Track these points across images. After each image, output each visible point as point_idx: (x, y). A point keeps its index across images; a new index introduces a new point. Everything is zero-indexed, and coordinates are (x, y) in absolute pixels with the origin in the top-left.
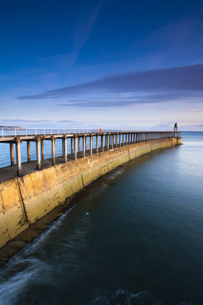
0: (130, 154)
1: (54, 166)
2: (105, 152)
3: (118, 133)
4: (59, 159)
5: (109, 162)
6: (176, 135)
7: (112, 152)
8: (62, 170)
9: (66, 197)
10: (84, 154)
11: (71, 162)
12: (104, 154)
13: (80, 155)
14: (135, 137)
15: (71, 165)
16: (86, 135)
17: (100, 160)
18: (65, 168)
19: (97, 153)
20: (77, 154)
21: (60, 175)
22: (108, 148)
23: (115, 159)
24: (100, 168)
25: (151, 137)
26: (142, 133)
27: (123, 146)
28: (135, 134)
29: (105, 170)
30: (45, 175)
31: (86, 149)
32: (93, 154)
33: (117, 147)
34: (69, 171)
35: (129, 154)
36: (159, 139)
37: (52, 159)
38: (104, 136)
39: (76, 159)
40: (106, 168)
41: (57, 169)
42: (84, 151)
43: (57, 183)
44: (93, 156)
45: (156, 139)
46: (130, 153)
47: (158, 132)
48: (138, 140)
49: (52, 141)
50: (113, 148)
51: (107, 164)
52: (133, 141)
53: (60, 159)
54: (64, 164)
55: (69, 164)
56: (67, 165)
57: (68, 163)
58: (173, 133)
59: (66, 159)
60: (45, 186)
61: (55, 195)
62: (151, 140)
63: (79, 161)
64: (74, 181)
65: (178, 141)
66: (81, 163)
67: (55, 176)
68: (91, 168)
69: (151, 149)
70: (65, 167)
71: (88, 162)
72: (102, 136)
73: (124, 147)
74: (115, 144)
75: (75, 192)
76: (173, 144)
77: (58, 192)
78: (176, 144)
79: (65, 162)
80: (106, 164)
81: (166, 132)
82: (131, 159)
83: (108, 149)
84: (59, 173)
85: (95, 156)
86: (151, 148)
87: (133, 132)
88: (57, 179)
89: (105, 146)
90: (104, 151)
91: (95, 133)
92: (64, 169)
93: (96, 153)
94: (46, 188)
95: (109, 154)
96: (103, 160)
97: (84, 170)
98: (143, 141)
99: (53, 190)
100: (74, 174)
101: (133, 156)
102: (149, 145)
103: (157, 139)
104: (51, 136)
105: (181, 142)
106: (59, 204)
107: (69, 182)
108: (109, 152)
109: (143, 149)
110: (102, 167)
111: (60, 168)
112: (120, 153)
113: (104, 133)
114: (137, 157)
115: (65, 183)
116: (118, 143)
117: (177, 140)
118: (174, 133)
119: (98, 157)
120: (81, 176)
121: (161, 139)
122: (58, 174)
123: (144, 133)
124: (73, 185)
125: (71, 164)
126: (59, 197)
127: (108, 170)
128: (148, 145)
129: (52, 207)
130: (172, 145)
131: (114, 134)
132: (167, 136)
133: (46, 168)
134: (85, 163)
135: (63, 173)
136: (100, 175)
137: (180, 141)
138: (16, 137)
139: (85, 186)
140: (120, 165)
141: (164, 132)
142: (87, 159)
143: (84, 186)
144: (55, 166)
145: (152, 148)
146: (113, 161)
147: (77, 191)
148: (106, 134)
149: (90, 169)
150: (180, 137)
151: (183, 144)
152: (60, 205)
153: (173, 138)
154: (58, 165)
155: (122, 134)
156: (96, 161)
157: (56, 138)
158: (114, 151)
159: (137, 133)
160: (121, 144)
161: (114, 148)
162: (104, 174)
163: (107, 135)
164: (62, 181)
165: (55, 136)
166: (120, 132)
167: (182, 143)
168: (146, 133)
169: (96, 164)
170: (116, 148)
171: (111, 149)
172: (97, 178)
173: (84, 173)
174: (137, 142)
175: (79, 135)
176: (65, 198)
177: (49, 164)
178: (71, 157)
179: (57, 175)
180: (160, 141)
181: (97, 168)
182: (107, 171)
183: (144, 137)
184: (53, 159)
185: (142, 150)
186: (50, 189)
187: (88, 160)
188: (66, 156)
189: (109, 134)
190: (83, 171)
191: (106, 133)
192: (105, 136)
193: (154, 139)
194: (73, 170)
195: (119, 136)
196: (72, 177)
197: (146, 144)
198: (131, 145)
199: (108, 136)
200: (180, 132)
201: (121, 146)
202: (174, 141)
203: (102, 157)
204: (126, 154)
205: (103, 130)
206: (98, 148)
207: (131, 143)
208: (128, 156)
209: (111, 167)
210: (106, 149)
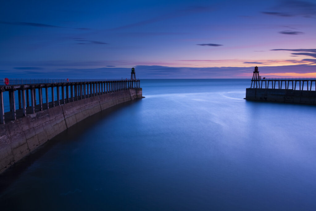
0: (66, 120)
2: (20, 121)
3: (42, 85)
5: (28, 137)
6: (134, 85)
7: (34, 118)
12: (17, 124)
14: (74, 91)
17: (9, 136)
19: (3, 123)
22: (25, 112)
23: (41, 130)
24: (10, 150)
26: (84, 83)
27: (53, 106)
28: (73, 86)
29: (21, 153)
33: (43, 110)
35: (65, 120)
36: (111, 92)
38: (14, 92)
40: (24, 148)
45: (106, 93)
46: (66, 117)
47: (109, 82)
48: (78, 95)
50: (36, 112)
52: (69, 97)
58: (131, 81)
62: (99, 94)
65: (138, 94)
69: (100, 108)
72: (11, 91)
73: (55, 108)
74: (38, 103)
76: (131, 98)
78: (136, 97)
80: (22, 141)
81: (120, 81)
82: (68, 127)
83: (26, 115)
86: (99, 106)
87: (68, 83)
89: (18, 109)
90: (17, 118)
95: (28, 123)
96: (15, 135)
98: (87, 97)
101: (71, 121)
102: (97, 102)
103: (109, 92)
105: (141, 95)
108: (28, 119)
109: (88, 109)
110: (14, 149)
112: (48, 119)
113: (15, 85)
114: (78, 121)
116: (44, 102)
117: (137, 93)
118: (132, 81)
119: (4, 130)
123: (87, 83)
127: (28, 151)
128: (95, 102)
130: (130, 100)
131: (36, 88)
132: (122, 87)
136: (13, 163)
137: (140, 94)
140: (50, 139)
141: (118, 81)
145: (102, 106)
146: (37, 133)
148: (19, 87)
150: (140, 87)
151: (144, 97)
153: (130, 90)
155: (50, 86)
158: (38, 116)
159: (76, 84)
160: (49, 103)
161: (38, 111)
162: (21, 160)
163: (21, 89)
166: (47, 82)
167: (143, 96)
168: (90, 83)
170: (41, 110)
171: (32, 113)
174: (78, 98)
180: (113, 94)
181: (5, 152)
183: (87, 91)
185: (86, 110)
189: (26, 86)
191: (18, 85)
192: (17, 91)
195: (44, 89)
197: (92, 100)
198: (68, 104)
199: (23, 91)
200: (139, 81)
201: (50, 108)
202: (132, 94)
203: (14, 130)
204: (61, 120)
205: (11, 80)
206: (5, 113)
207: (67, 101)
208: (64, 122)
209: (34, 145)
210: (21, 115)
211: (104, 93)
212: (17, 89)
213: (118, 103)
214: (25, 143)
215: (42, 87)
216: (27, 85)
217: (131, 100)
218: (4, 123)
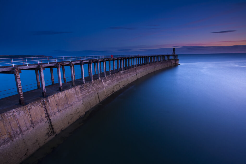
0: (137, 75)
1: (74, 87)
3: (126, 58)
4: (79, 81)
5: (120, 81)
6: (174, 58)
7: (123, 73)
8: (81, 90)
10: (99, 76)
11: (88, 83)
12: (115, 75)
13: (96, 77)
14: (141, 60)
15: (89, 85)
16: (99, 60)
17: (112, 80)
20: (93, 77)
21: (79, 94)
23: (126, 79)
24: (112, 87)
26: (146, 57)
28: (141, 58)
29: (117, 88)
30: (66, 95)
31: (100, 72)
32: (106, 76)
33: (127, 69)
34: (87, 90)
37: (72, 82)
38: (115, 61)
39: (92, 80)
40: (118, 86)
41: (77, 89)
42: (99, 74)
43: (77, 100)
44: (106, 78)
45: (158, 62)
46: (137, 73)
47: (160, 56)
49: (71, 67)
50: (123, 70)
51: (118, 83)
52: (139, 63)
54: (82, 85)
55: (87, 85)
56: (85, 85)
57: (86, 84)
58: (172, 55)
59: (84, 81)
60: (67, 103)
61: (76, 110)
62: (154, 62)
63: (95, 82)
64: (92, 98)
65: (176, 63)
66: (97, 83)
67: (75, 95)
68: (105, 87)
69: (154, 70)
70: (84, 87)
71: (102, 82)
72: (113, 60)
73: (132, 69)
75: (92, 107)
77: (78, 108)
78: (174, 64)
79: (83, 83)
80: (117, 83)
82: (138, 78)
83: (119, 71)
84: (78, 92)
85: (108, 77)
88: (78, 97)
90: (116, 73)
91: (107, 58)
92: (83, 89)
93: (109, 74)
94: (68, 105)
95: (120, 75)
96: (115, 80)
97: (100, 89)
98: (148, 64)
99: (74, 107)
100: (91, 92)
101: (140, 76)
102: (153, 67)
103: (160, 61)
104: (70, 63)
105: (178, 63)
106: (80, 117)
107: (87, 99)
108: (120, 73)
109: (148, 70)
110: (114, 86)
111: (79, 88)
112: (129, 74)
113: (115, 58)
114: (143, 76)
115: (84, 100)
116: (127, 66)
119: (110, 78)
120: (98, 94)
121: (162, 61)
122: (77, 93)
123: (148, 57)
124: (91, 101)
125: (88, 85)
126: (79, 112)
127: (119, 88)
129: (74, 120)
131: (124, 59)
132: (167, 58)
133: (67, 89)
134: (100, 83)
135: (82, 92)
136: (113, 92)
138: (39, 65)
139: (101, 102)
140: (129, 83)
141: (165, 56)
142: (101, 80)
143: (100, 101)
145: (155, 68)
146: (124, 80)
147: (94, 106)
148: (116, 59)
149: (104, 88)
150: (178, 59)
153: (172, 60)
154: (77, 86)
155: (130, 58)
156: (109, 81)
158: (124, 72)
161: (124, 70)
162: (117, 91)
164: (81, 99)
165: (73, 63)
168: (150, 57)
169: (109, 84)
170: (126, 70)
171: (122, 71)
172: (111, 94)
173: (99, 92)
174: (143, 65)
175: (94, 61)
176: (85, 112)
177: (69, 86)
178: (88, 79)
179: (76, 94)
181: (110, 87)
183: (148, 61)
184: (73, 81)
186: (71, 106)
187: (103, 81)
188: (84, 78)
189: (119, 58)
190: (99, 90)
194: (90, 89)
196: (89, 95)
197: (150, 66)
198: (138, 67)
199: (118, 60)
200: (177, 55)
201: (130, 68)
202: (173, 62)
203: (114, 78)
204: (135, 75)
205: (113, 56)
206: (111, 70)
207: (138, 65)
208: (136, 76)
209: (122, 85)
210: (117, 71)
211: (157, 62)
212: (116, 60)
213: (164, 67)
215: (129, 59)
216: (120, 58)
217: (172, 66)
218: (111, 75)
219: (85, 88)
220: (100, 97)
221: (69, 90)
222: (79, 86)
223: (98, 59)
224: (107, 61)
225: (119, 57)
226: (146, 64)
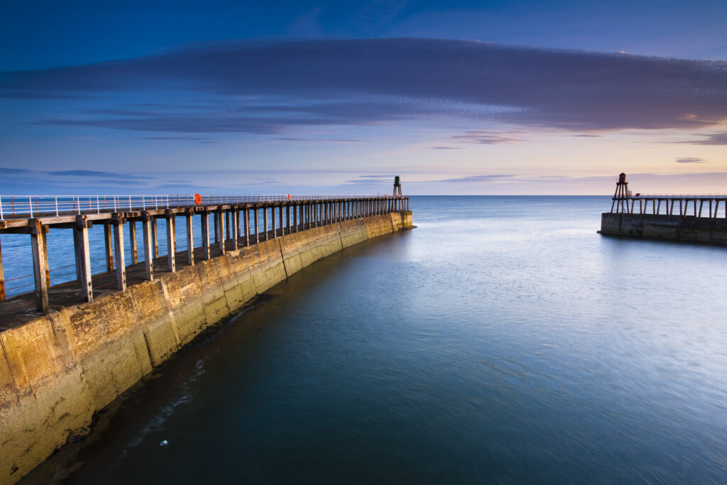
0: (286, 262)
1: (44, 315)
2: (215, 261)
3: (248, 206)
4: (65, 291)
5: (227, 287)
6: (399, 206)
7: (237, 257)
8: (76, 327)
9: (93, 408)
10: (151, 269)
11: (108, 298)
12: (211, 266)
13: (137, 274)
14: (298, 215)
15: (109, 306)
16: (153, 213)
17: (200, 284)
18: (86, 318)
19: (191, 265)
20: (127, 273)
21: (68, 343)
22: (224, 247)
23: (247, 277)
24: (201, 306)
25: (337, 212)
26: (314, 203)
27: (266, 240)
28: (298, 207)
29: (217, 312)
30: (8, 350)
31: (154, 254)
32: (177, 269)
33: (250, 245)
34: (101, 326)
35: (283, 262)
36: (359, 217)
37: (38, 295)
39: (124, 286)
40: (220, 305)
41: (57, 324)
42: (151, 262)
43: (59, 368)
44: (178, 275)
45: (351, 218)
46: (285, 258)
48: (304, 222)
49: (34, 236)
50: (239, 247)
51: (222, 294)
52: (291, 224)
53: (69, 290)
54: (83, 306)
55: (102, 305)
56: (95, 307)
57: (99, 303)
58: (393, 200)
59: (90, 289)
60: (9, 386)
61: (53, 409)
62: (338, 221)
63: (135, 291)
64: (121, 354)
65: (405, 221)
66: (142, 296)
67: (50, 347)
68: (173, 310)
69: (340, 244)
70: (88, 313)
71: (163, 293)
72: (204, 214)
73: (269, 242)
74: (242, 235)
75: (124, 389)
76: (393, 228)
77: (63, 399)
78: (401, 227)
79: (86, 300)
80: (219, 293)
81: (375, 200)
82: (289, 274)
83: (224, 252)
84: (65, 336)
85: (185, 272)
86: (340, 240)
87: (290, 202)
88: (60, 356)
89: (213, 241)
90: (212, 257)
91: (182, 207)
92: (84, 320)
93: (187, 263)
94: (17, 391)
95: (227, 265)
96: (209, 283)
97: (153, 317)
98: (319, 225)
99: (42, 395)
100: (121, 332)
101: (294, 265)
102: (336, 234)
103: (355, 217)
104: (30, 221)
105: (411, 223)
106: (68, 438)
107: (103, 361)
108: (227, 259)
109: (320, 246)
110: (207, 304)
111: (68, 319)
112: (257, 260)
113: (210, 205)
114: (304, 266)
115: (90, 364)
116: (252, 233)
117: (403, 219)
118: (395, 199)
119: (193, 275)
120: (145, 336)
121: (363, 217)
122: (61, 341)
123: (320, 202)
124: (118, 367)
125: (106, 304)
126: (67, 414)
127: (226, 309)
128: (331, 233)
129: (42, 451)
130: (391, 231)
131: (239, 209)
132: (378, 209)
133: (13, 327)
134: (153, 295)
135: (82, 335)
136: (204, 327)
137: (408, 220)
139: (159, 366)
140: (260, 292)
141: (371, 200)
142: (159, 283)
143: (156, 365)
144: (51, 315)
145: (343, 240)
146: (240, 282)
147: (131, 383)
148: (215, 208)
149: (171, 313)
150: (409, 209)
151: (416, 227)
152: (74, 439)
153: (392, 214)
154: (59, 310)
155: (261, 207)
156: (188, 286)
157: (47, 227)
158: (242, 254)
159: (302, 204)
160: (260, 234)
161: (242, 247)
162: (217, 323)
163: (218, 211)
164: (78, 359)
165: (45, 221)
166: (256, 201)
167: (413, 224)
168: (326, 202)
169: (189, 298)
170: (246, 245)
171: (233, 249)
172: (194, 335)
173: (151, 328)
174: (304, 227)
175: (131, 214)
176: (91, 413)
177: (24, 313)
178: (107, 282)
179: (57, 345)
180: (362, 221)
181: (194, 309)
182: (224, 313)
183: (320, 215)
184: (41, 292)
185: (317, 247)
186: (30, 392)
187: (165, 287)
188: (89, 279)
189: (225, 207)
190: (151, 319)
191: (214, 205)
192: (213, 215)
193: (347, 219)
194: (116, 321)
195: (252, 212)
196: (112, 342)
197: (327, 231)
198: (289, 236)
199: (220, 214)
200: (407, 198)
201: (260, 242)
202: (395, 220)
203: (207, 275)
204: (277, 262)
205: (204, 198)
206: (194, 249)
207: (288, 231)
208: (282, 265)
209: (235, 301)
210: (217, 252)
212: (213, 211)
213: (370, 237)
214: (222, 297)
215: (248, 209)
216: (228, 204)
217: (393, 232)
218: (193, 264)
219: (92, 315)
220: (153, 348)
221: (24, 328)
222: (68, 312)
223: (147, 209)
224: (179, 214)
225: (221, 202)
226: (312, 227)
